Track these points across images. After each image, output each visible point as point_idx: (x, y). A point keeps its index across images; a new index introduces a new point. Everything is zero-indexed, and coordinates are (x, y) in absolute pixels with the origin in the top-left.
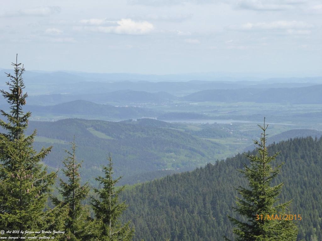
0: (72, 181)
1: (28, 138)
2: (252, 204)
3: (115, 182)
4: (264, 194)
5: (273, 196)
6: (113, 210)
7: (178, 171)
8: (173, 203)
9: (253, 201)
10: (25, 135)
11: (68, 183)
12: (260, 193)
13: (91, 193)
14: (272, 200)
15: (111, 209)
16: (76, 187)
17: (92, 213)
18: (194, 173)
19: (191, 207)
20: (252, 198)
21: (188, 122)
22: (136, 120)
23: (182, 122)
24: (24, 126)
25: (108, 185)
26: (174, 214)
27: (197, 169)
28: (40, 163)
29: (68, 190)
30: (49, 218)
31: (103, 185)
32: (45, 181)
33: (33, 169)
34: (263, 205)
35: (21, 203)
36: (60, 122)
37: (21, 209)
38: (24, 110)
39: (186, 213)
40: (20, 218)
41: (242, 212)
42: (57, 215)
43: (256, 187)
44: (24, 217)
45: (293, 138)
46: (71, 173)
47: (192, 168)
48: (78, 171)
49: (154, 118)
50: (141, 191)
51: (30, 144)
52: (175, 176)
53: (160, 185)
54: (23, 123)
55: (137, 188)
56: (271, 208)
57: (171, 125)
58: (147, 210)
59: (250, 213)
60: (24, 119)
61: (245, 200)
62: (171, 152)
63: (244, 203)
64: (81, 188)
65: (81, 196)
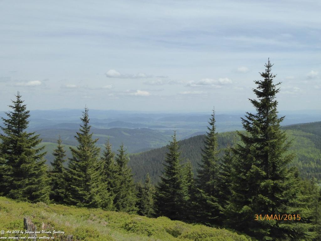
0: (108, 151)
1: (90, 135)
2: (171, 159)
3: (125, 151)
4: (175, 155)
5: (178, 156)
6: (124, 162)
7: (156, 148)
8: (154, 160)
9: (171, 158)
10: (89, 134)
11: (107, 152)
12: (174, 155)
13: (115, 156)
14: (178, 157)
15: (123, 161)
16: (110, 153)
17: (116, 163)
18: (162, 148)
19: (160, 161)
20: (171, 157)
21: (160, 129)
22: (140, 128)
23: (157, 129)
24: (89, 131)
25: (122, 153)
26: (154, 164)
27: (163, 147)
28: (95, 144)
29: (107, 155)
30: (98, 164)
31: (120, 153)
32: (96, 151)
33: (92, 147)
34: (175, 159)
35: (86, 159)
36: (111, 129)
37: (86, 161)
38: (89, 125)
39: (158, 164)
40: (85, 164)
41: (167, 162)
42: (101, 163)
43: (172, 153)
44: (87, 163)
45: (199, 135)
46: (108, 149)
47: (161, 147)
48: (111, 147)
49: (146, 128)
50: (142, 155)
51: (90, 137)
52: (155, 150)
53: (149, 153)
54: (88, 130)
55: (140, 154)
56: (178, 160)
57: (153, 130)
58: (144, 162)
59: (170, 162)
60: (89, 128)
61: (168, 157)
62: (153, 140)
63: (168, 159)
64: (112, 154)
65: (112, 156)
